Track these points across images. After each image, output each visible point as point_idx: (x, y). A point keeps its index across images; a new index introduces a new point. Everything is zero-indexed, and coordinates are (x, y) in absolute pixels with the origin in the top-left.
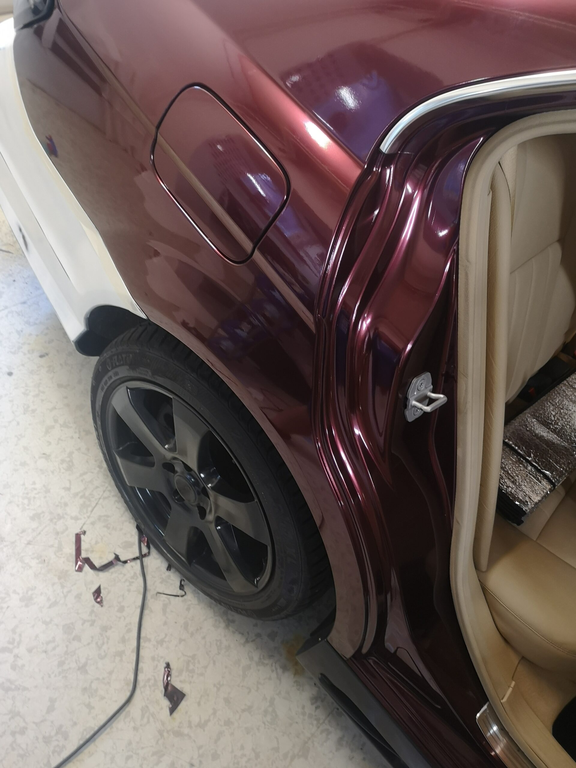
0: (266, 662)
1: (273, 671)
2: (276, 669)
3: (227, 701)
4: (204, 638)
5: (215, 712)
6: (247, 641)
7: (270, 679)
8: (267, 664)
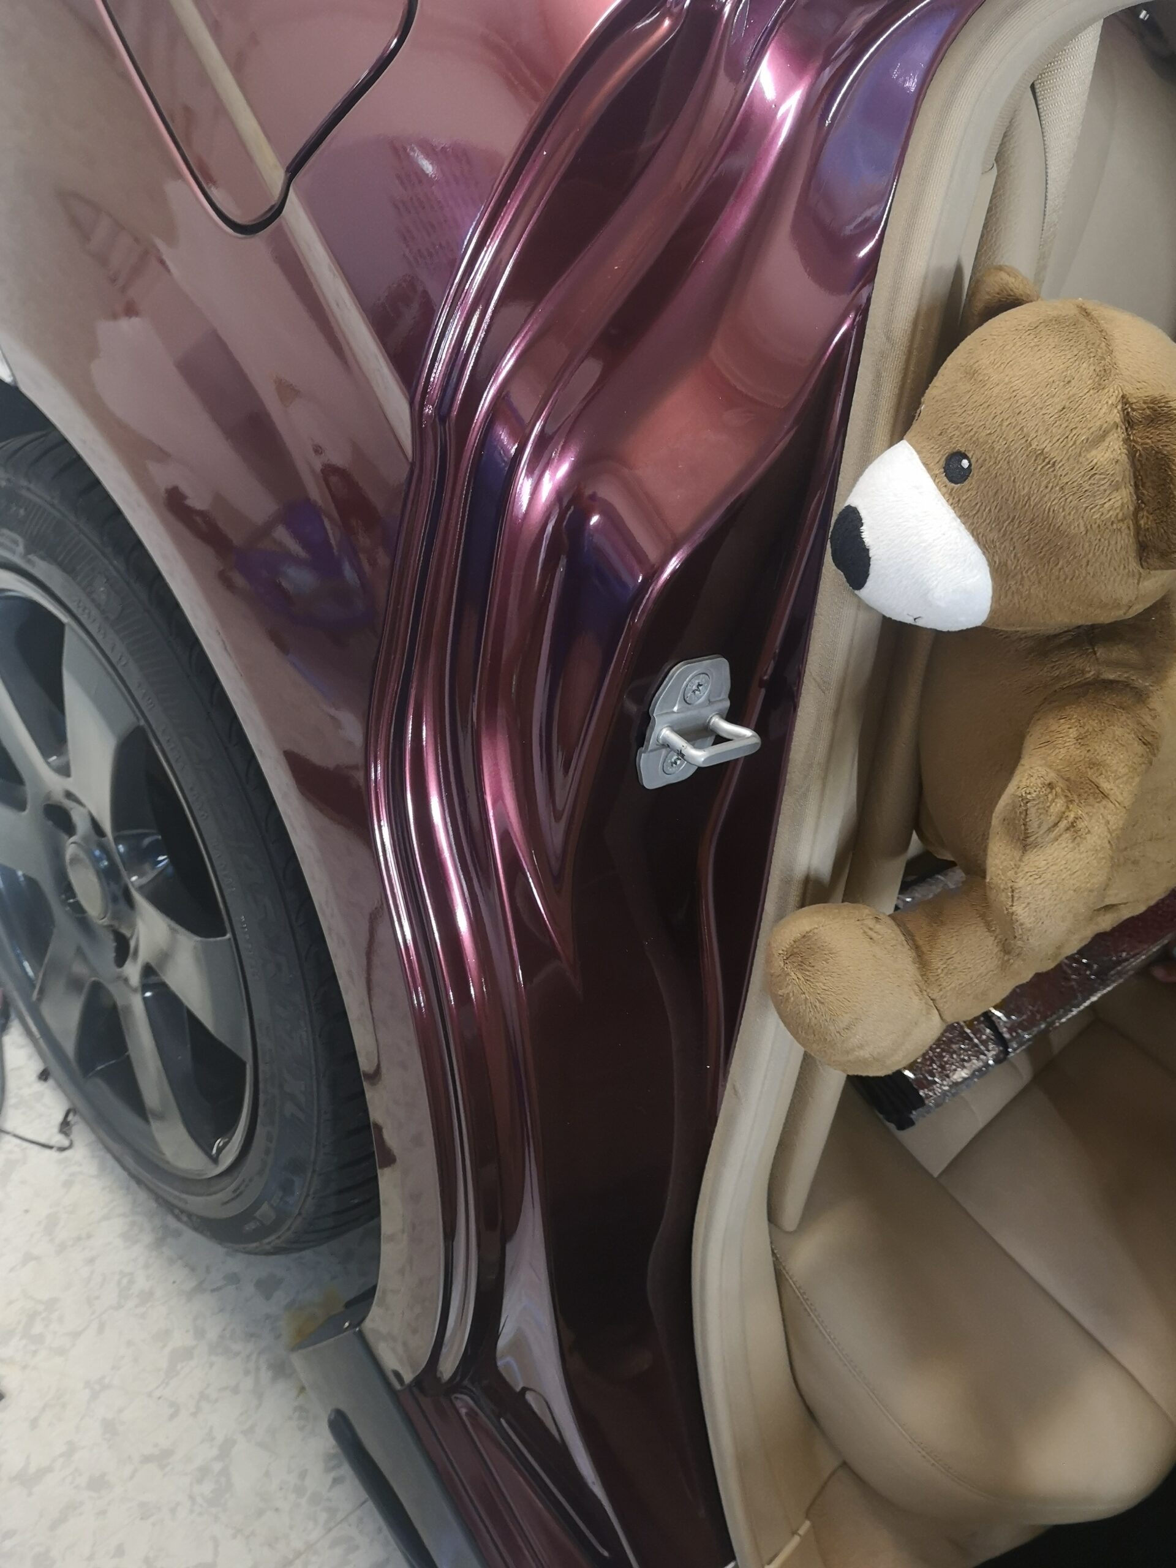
0: (237, 1347)
1: (247, 1373)
2: (258, 1369)
3: (110, 1428)
4: (91, 1261)
5: (71, 1449)
6: (199, 1288)
7: (235, 1390)
8: (238, 1354)
